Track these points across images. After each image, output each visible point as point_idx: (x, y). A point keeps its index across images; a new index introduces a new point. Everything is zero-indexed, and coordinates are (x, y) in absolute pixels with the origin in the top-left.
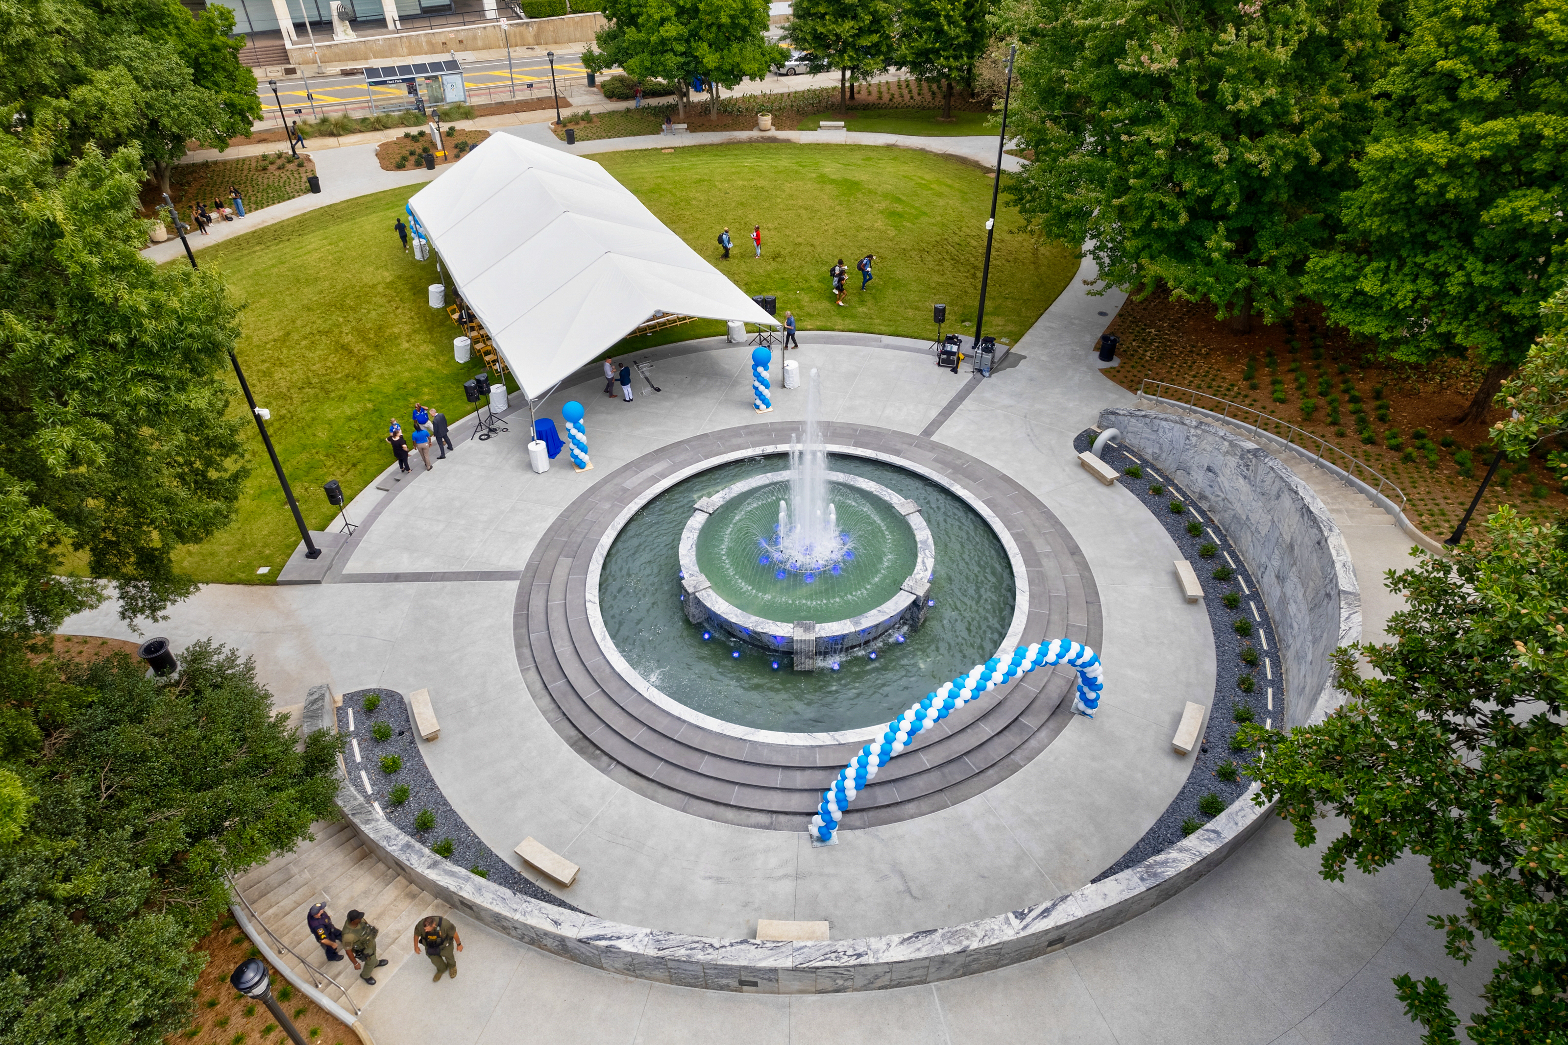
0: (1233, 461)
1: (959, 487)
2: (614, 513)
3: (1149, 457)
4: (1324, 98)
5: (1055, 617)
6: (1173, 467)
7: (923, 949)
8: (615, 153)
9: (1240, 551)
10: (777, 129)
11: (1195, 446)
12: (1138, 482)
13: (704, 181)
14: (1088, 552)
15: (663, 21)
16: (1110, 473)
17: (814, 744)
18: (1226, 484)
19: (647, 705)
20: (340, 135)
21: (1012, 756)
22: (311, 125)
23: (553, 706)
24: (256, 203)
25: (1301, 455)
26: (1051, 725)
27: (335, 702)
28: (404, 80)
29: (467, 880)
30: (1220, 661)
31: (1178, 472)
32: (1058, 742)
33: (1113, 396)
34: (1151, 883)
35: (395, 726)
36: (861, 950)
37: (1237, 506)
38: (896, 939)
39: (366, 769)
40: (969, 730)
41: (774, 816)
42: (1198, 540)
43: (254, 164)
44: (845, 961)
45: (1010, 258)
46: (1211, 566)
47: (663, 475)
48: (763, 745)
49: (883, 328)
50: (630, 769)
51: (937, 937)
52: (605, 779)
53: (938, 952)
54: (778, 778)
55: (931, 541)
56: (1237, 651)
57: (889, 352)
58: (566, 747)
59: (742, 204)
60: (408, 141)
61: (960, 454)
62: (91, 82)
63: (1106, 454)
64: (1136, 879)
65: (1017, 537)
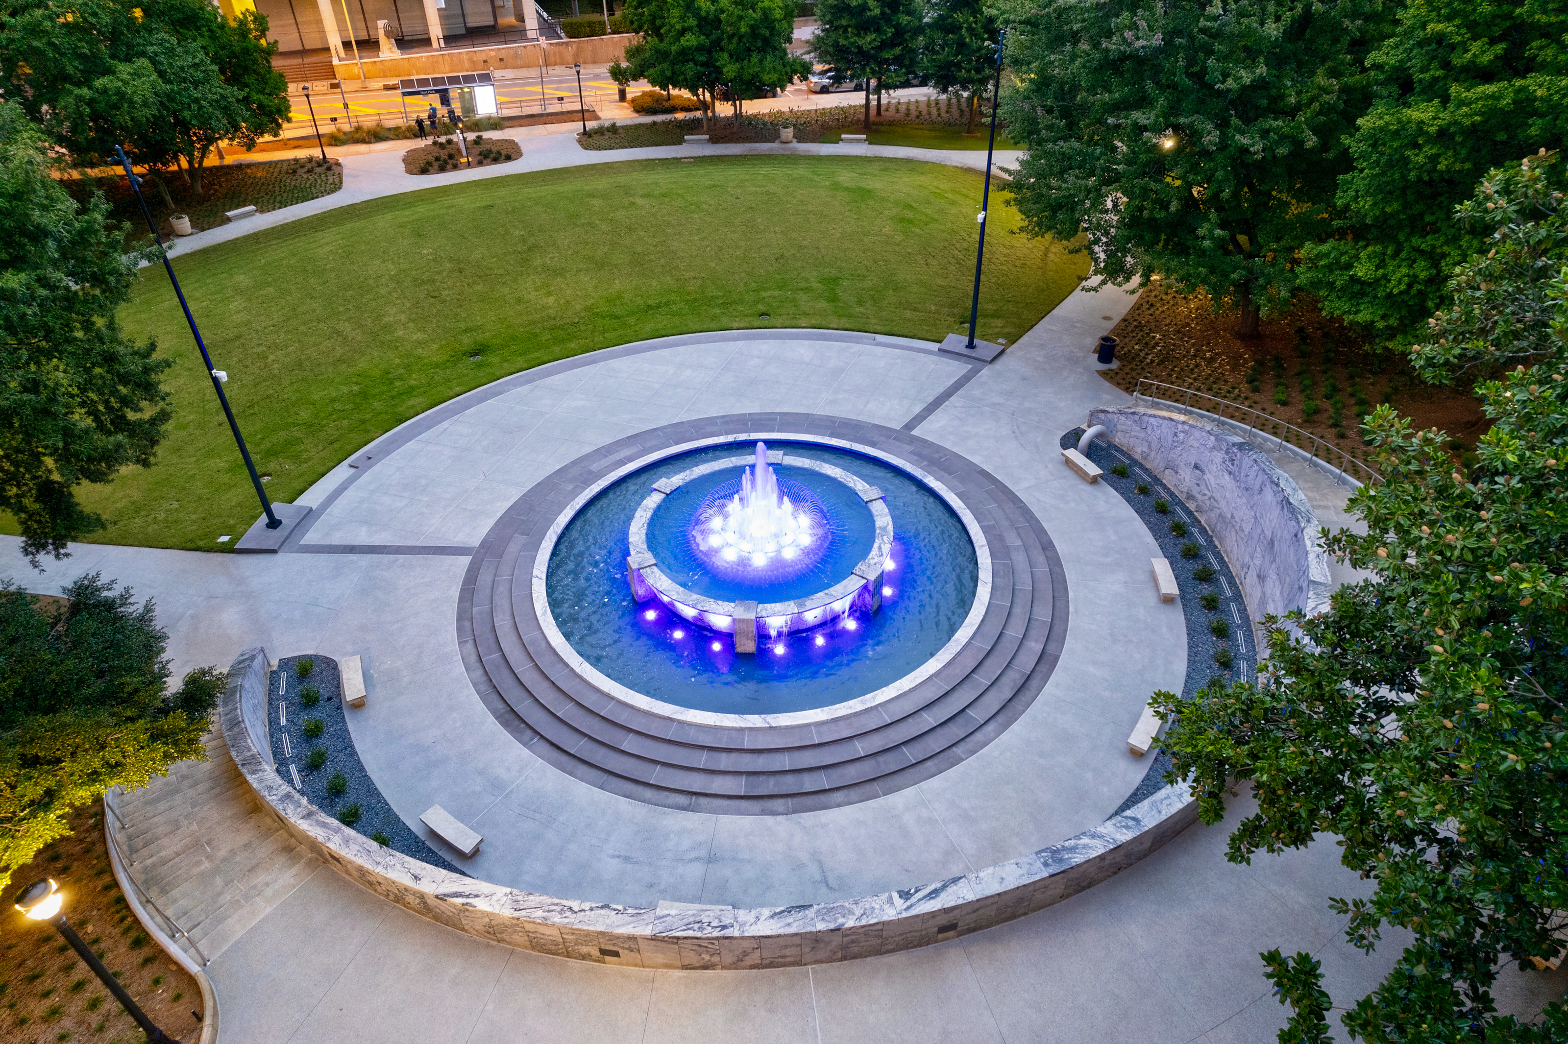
0: (1218, 456)
1: (932, 478)
2: (575, 494)
3: (1138, 457)
4: (1321, 79)
5: (1017, 610)
6: (1162, 465)
7: (795, 925)
8: (634, 161)
9: (1226, 552)
10: (799, 142)
11: (1182, 443)
12: (1124, 481)
13: (716, 186)
14: (1061, 547)
15: (683, 32)
16: (1093, 470)
17: (743, 725)
18: (1212, 481)
19: (578, 680)
20: (370, 142)
21: (954, 749)
22: (345, 133)
23: (484, 678)
24: (280, 202)
25: (1296, 454)
26: (1001, 718)
27: (269, 665)
28: (437, 91)
29: (337, 831)
30: (1191, 662)
31: (1167, 472)
32: (1005, 736)
33: (1106, 397)
34: (1054, 869)
35: (324, 692)
36: (726, 921)
37: (1223, 504)
38: (766, 912)
39: (289, 732)
40: (910, 720)
41: (694, 798)
42: (1181, 540)
43: (285, 167)
44: (709, 932)
45: (1018, 263)
46: (1194, 566)
47: (630, 459)
48: (691, 724)
49: (878, 328)
50: (552, 744)
51: (811, 913)
52: (526, 752)
53: (809, 929)
54: (702, 760)
55: (890, 528)
56: (1211, 652)
57: (880, 350)
58: (491, 719)
59: (752, 208)
60: (436, 149)
61: (939, 448)
62: (113, 73)
63: (1091, 452)
64: (1039, 864)
65: (985, 530)
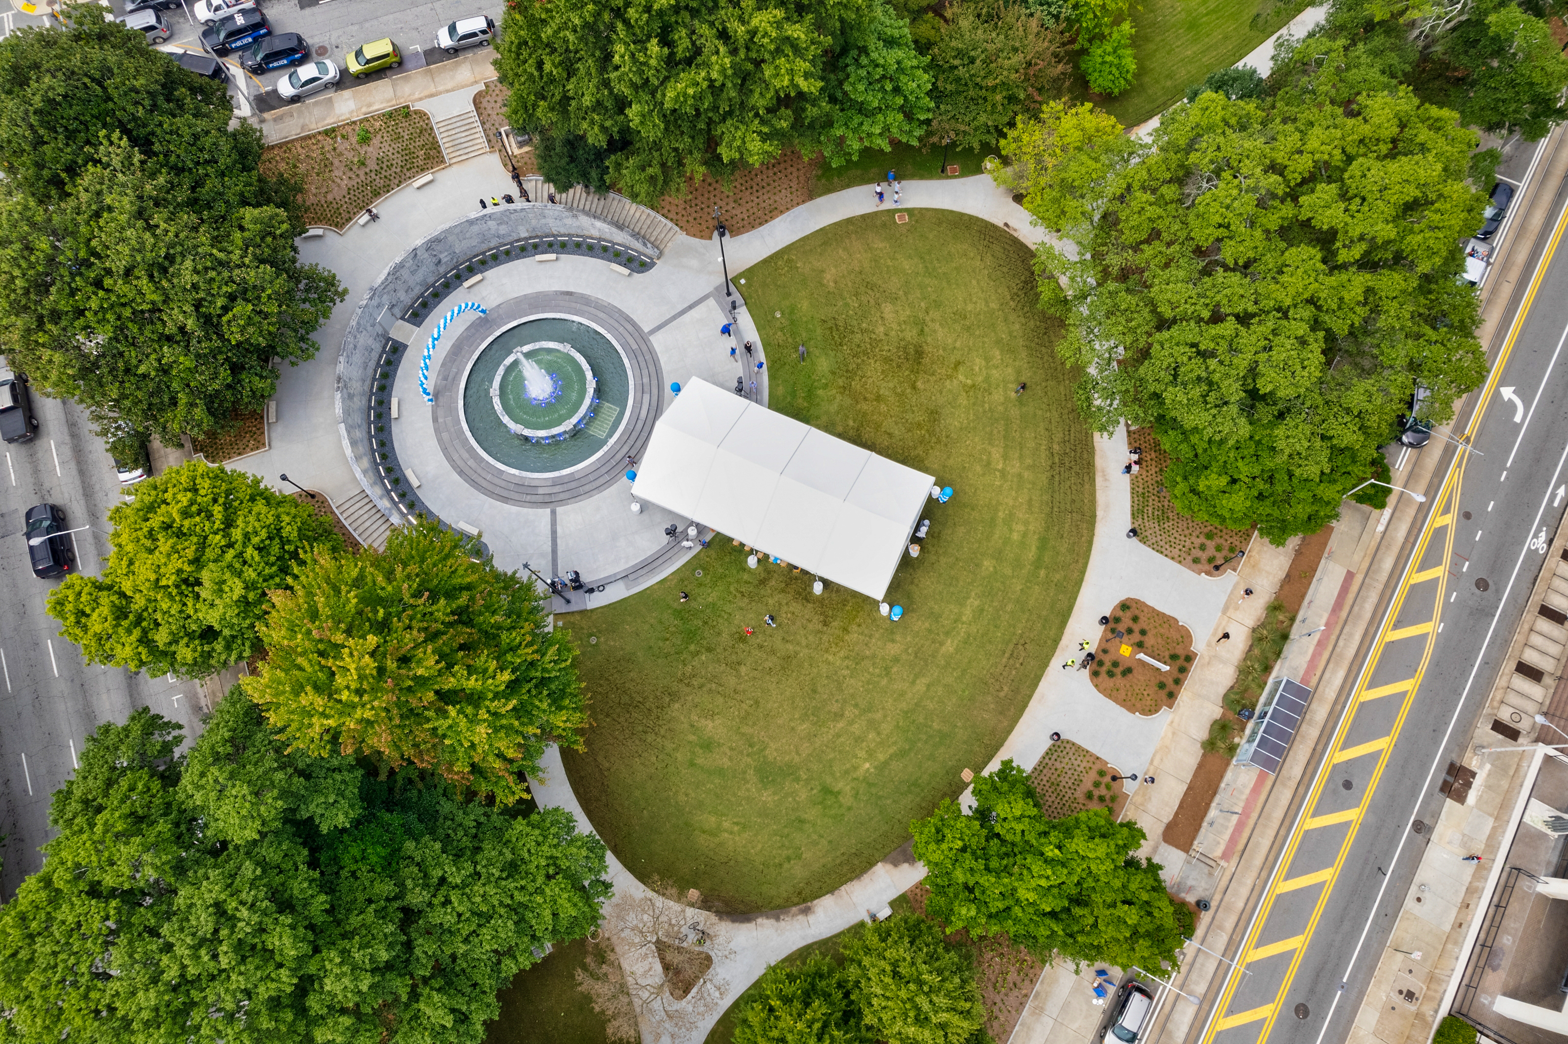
55: (502, 419)
65: (482, 459)
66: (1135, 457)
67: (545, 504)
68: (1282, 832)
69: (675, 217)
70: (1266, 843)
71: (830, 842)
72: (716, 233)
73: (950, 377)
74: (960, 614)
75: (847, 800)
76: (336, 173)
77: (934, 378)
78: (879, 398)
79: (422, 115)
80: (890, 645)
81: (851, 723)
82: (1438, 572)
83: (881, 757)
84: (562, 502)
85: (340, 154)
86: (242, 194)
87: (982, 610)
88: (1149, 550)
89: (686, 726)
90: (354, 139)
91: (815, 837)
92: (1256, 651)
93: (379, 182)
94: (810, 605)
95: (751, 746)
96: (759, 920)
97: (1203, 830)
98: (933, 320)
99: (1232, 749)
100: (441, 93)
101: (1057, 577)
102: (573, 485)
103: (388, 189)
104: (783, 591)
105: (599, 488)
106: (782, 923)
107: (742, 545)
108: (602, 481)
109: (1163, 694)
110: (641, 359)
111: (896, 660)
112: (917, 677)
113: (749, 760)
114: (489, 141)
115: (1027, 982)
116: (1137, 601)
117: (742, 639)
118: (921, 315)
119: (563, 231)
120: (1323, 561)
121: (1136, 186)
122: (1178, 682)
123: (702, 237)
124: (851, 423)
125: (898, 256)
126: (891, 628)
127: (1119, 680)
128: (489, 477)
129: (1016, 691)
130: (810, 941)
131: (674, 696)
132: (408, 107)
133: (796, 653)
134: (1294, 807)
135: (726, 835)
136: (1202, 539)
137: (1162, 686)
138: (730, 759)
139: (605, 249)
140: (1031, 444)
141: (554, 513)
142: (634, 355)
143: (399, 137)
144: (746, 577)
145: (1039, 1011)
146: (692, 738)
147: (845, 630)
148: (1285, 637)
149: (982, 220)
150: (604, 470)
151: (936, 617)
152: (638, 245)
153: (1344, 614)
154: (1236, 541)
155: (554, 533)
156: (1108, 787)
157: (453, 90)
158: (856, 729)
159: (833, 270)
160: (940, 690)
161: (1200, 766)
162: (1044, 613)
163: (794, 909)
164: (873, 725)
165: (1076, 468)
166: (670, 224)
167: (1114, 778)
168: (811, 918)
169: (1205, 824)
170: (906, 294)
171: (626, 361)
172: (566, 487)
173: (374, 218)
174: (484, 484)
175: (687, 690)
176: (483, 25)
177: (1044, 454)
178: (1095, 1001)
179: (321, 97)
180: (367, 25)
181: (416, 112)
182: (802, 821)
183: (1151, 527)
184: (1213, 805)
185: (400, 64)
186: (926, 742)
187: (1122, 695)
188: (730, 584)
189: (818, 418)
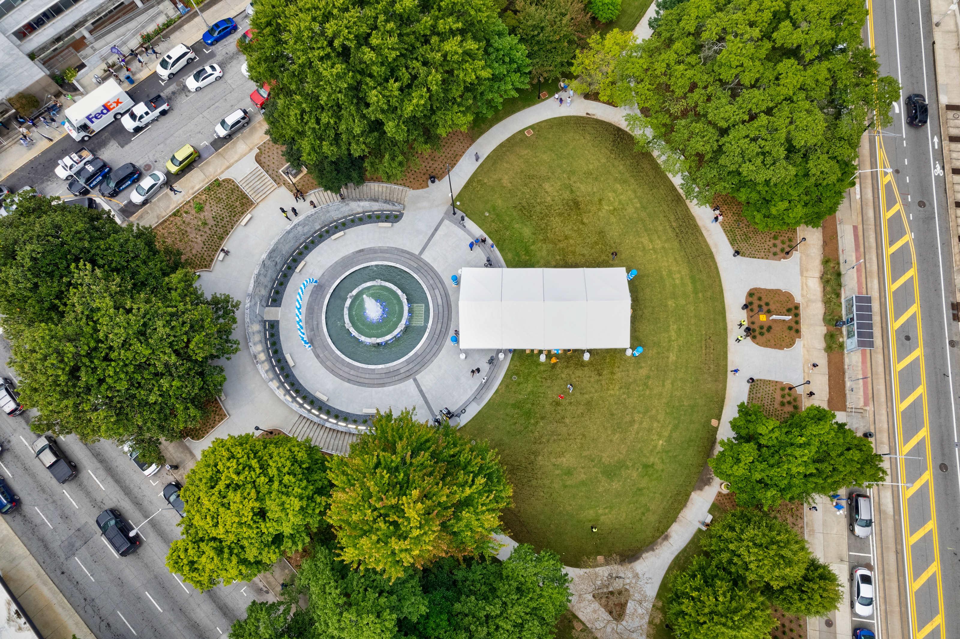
23: (375, 249)
27: (403, 211)
35: (389, 220)
50: (351, 256)
52: (352, 251)
54: (331, 279)
58: (363, 248)
61: (400, 381)
66: (717, 212)
67: (407, 377)
68: (887, 378)
69: (402, 182)
70: (882, 387)
71: (661, 494)
72: (429, 182)
73: (599, 210)
74: (670, 337)
75: (659, 466)
76: (192, 236)
77: (591, 214)
78: (566, 238)
79: (228, 181)
80: (641, 371)
81: (641, 423)
82: (898, 207)
83: (666, 434)
84: (417, 372)
85: (189, 224)
86: (161, 269)
87: (680, 329)
88: (748, 259)
89: (551, 467)
90: (193, 212)
91: (651, 495)
92: (828, 289)
93: (220, 231)
94: (586, 368)
95: (593, 461)
96: (644, 556)
97: (848, 396)
98: (575, 182)
99: (841, 346)
100: (233, 164)
101: (709, 294)
102: (419, 359)
103: (227, 233)
104: (567, 367)
105: (435, 355)
106: (657, 551)
107: (532, 351)
108: (434, 350)
109: (793, 332)
110: (422, 271)
111: (648, 377)
112: (663, 381)
113: (595, 469)
114: (275, 181)
115: (799, 519)
116: (756, 289)
117: (558, 404)
118: (567, 182)
119: (340, 216)
120: (838, 226)
121: (672, 63)
122: (797, 322)
123: (422, 188)
124: (558, 257)
125: (538, 154)
126: (637, 360)
127: (768, 336)
128: (367, 376)
129: (718, 365)
130: (676, 553)
131: (536, 454)
132: (217, 180)
133: (592, 398)
134: (886, 362)
135: (603, 517)
136: (773, 241)
137: (790, 328)
138: (585, 474)
139: (370, 217)
140: (661, 228)
141: (415, 380)
142: (417, 270)
143: (220, 200)
144: (542, 368)
145: (812, 532)
146: (557, 472)
147: (612, 373)
148: (839, 275)
149: (574, 117)
150: (433, 343)
151: (657, 344)
152: (389, 207)
153: (862, 249)
154: (789, 234)
155: (421, 391)
156: (789, 395)
157: (239, 159)
158: (645, 425)
159: (506, 177)
160: (679, 384)
161: (829, 362)
162: (712, 316)
163: (659, 540)
164: (653, 419)
165: (690, 231)
166: (401, 188)
167: (790, 389)
168: (671, 540)
169: (847, 392)
170: (553, 173)
171: (415, 276)
172: (416, 362)
173: (227, 253)
174: (366, 381)
175: (541, 446)
176: (242, 114)
177: (670, 231)
178: (838, 513)
179: (160, 195)
180: (168, 142)
181: (223, 181)
182: (640, 490)
183: (743, 246)
184: (847, 379)
185: (199, 156)
186: (685, 415)
187: (773, 343)
188: (535, 376)
189: (538, 262)
